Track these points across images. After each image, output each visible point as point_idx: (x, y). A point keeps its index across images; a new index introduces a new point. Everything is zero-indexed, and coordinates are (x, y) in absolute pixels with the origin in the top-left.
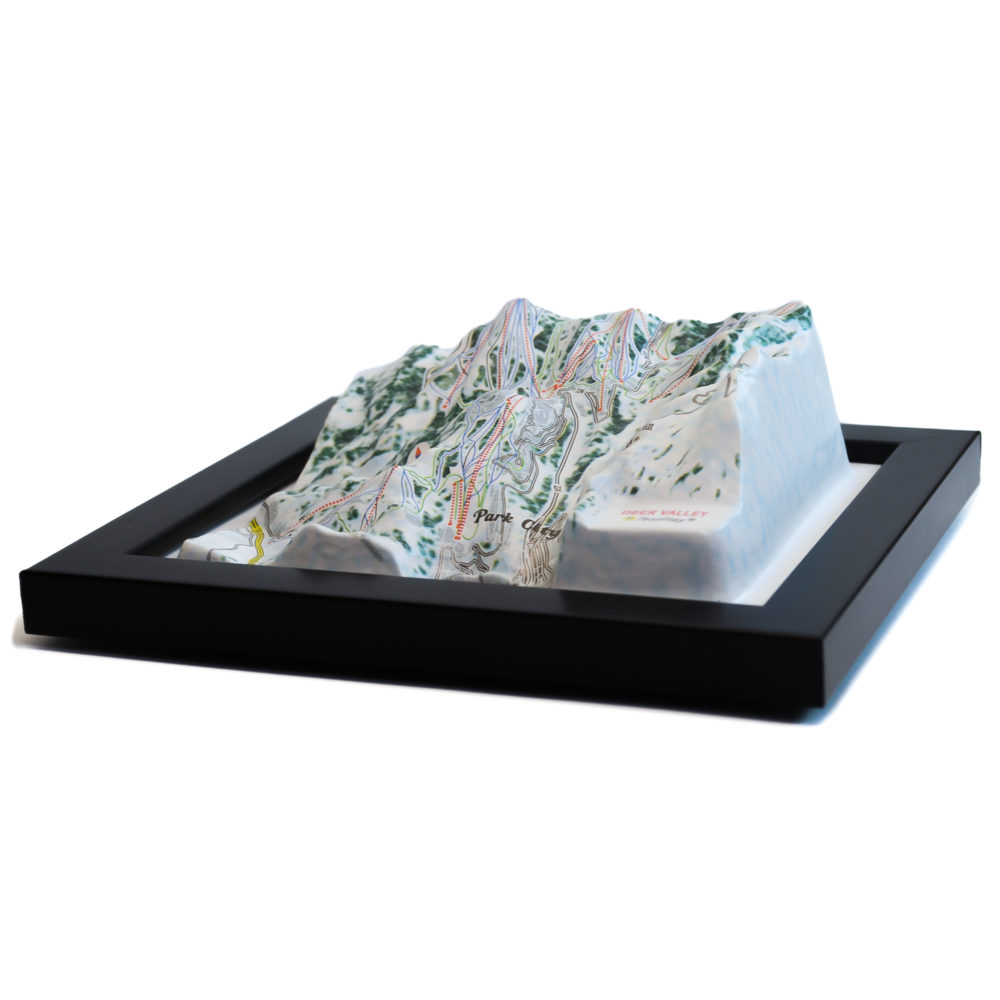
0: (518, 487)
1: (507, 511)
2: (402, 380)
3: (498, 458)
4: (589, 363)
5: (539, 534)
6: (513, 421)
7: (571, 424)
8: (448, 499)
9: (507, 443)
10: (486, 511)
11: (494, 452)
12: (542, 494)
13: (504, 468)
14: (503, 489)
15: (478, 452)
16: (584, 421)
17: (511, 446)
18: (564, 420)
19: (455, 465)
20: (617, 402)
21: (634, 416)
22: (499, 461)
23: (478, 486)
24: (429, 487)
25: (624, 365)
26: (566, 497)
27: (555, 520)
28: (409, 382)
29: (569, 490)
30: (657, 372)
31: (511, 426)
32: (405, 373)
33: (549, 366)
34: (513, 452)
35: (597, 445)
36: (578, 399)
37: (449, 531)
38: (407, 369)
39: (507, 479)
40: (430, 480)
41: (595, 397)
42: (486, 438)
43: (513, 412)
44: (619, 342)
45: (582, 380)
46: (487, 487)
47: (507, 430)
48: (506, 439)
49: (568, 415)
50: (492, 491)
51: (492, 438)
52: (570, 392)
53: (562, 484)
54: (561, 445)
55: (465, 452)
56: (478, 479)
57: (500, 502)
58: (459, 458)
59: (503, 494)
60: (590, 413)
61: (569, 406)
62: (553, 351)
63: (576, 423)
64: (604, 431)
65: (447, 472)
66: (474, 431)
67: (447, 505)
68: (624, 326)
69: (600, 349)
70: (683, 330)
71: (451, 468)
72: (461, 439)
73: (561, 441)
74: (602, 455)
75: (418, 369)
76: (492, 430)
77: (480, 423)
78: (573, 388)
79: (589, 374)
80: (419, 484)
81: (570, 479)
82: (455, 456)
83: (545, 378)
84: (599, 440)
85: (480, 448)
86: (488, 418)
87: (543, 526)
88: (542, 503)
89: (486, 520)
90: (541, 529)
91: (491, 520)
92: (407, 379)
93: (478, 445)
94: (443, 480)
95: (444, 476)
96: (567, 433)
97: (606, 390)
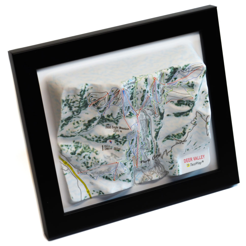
0: (148, 151)
1: (148, 158)
2: (82, 104)
3: (141, 147)
4: (149, 102)
5: (156, 158)
6: (141, 136)
7: (149, 120)
8: (132, 161)
9: (142, 142)
10: (143, 161)
11: (139, 146)
12: (152, 146)
13: (143, 149)
14: (145, 154)
15: (136, 148)
16: (152, 117)
17: (143, 142)
18: (147, 119)
19: (131, 154)
20: (159, 109)
21: (164, 110)
22: (142, 148)
23: (139, 156)
24: (127, 161)
25: (157, 97)
26: (157, 143)
27: (157, 151)
28: (84, 104)
29: (156, 140)
30: (164, 91)
31: (141, 137)
32: (82, 102)
33: (135, 102)
34: (144, 143)
35: (159, 126)
36: (148, 112)
37: (135, 167)
38: (82, 101)
39: (145, 151)
40: (126, 160)
41: (153, 110)
42: (136, 144)
43: (140, 133)
44: (154, 92)
45: (148, 106)
46: (141, 155)
47: (140, 139)
48: (141, 141)
49: (148, 117)
50: (143, 156)
51: (137, 143)
52: (145, 110)
53: (154, 139)
54: (149, 127)
55: (132, 150)
56: (139, 155)
57: (146, 157)
58: (132, 152)
59: (146, 155)
60: (153, 114)
61: (147, 115)
62: (135, 98)
63: (150, 119)
64: (159, 120)
65: (129, 156)
66: (132, 143)
67: (132, 162)
68: (155, 87)
69: (151, 97)
70: (168, 76)
71: (130, 155)
72: (129, 146)
73: (148, 126)
74: (161, 127)
75: (85, 98)
76: (136, 140)
77: (133, 140)
78: (145, 108)
79: (150, 104)
80: (125, 163)
81: (155, 136)
82: (131, 152)
83: (135, 106)
84: (159, 124)
85: (136, 147)
86: (134, 138)
87: (156, 155)
88: (152, 149)
89: (144, 162)
90: (156, 156)
91: (145, 162)
92: (83, 103)
93: (135, 146)
94: (129, 158)
95: (129, 157)
96: (149, 123)
97: (156, 107)
